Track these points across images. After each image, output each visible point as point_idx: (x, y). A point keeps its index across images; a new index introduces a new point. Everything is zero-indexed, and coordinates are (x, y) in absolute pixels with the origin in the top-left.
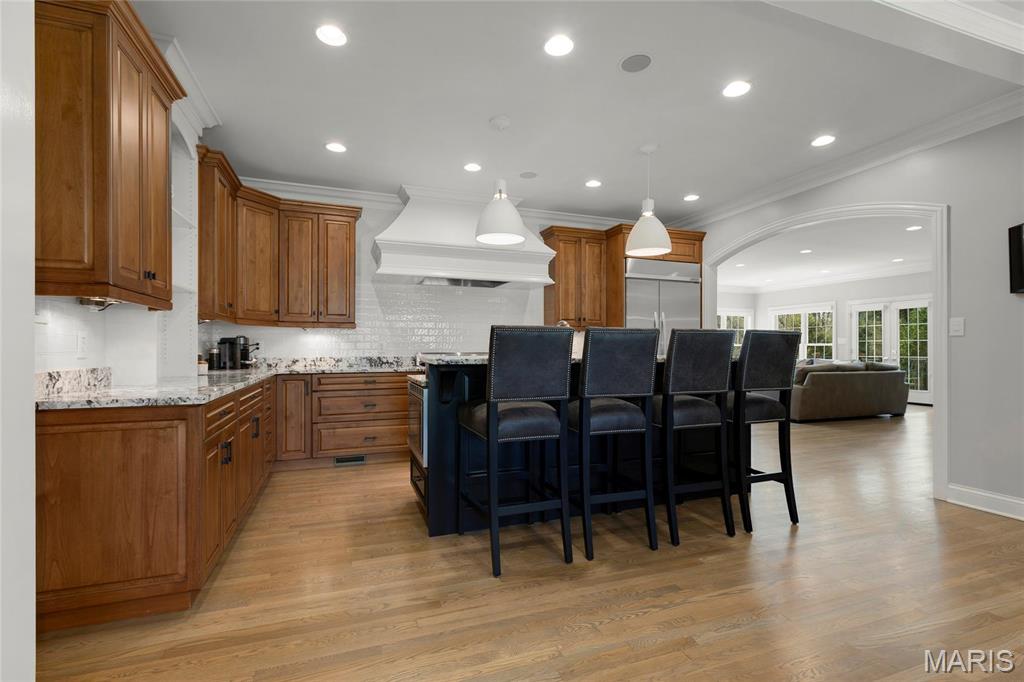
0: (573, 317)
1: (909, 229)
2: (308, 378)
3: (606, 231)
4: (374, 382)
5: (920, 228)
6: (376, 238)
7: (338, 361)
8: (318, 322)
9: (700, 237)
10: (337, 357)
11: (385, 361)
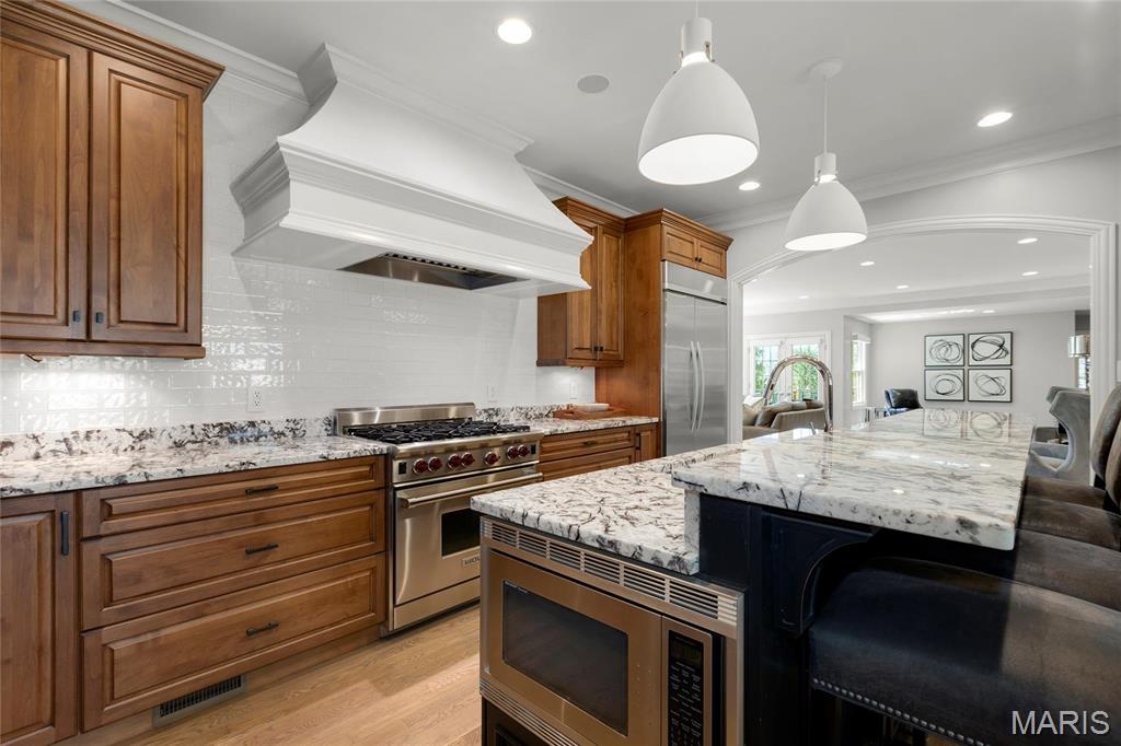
0: (588, 346)
1: (1021, 242)
2: (68, 504)
3: (627, 219)
4: (273, 489)
5: (1035, 240)
6: (281, 139)
7: (143, 436)
8: (89, 339)
9: (723, 244)
10: (137, 425)
11: (265, 428)
